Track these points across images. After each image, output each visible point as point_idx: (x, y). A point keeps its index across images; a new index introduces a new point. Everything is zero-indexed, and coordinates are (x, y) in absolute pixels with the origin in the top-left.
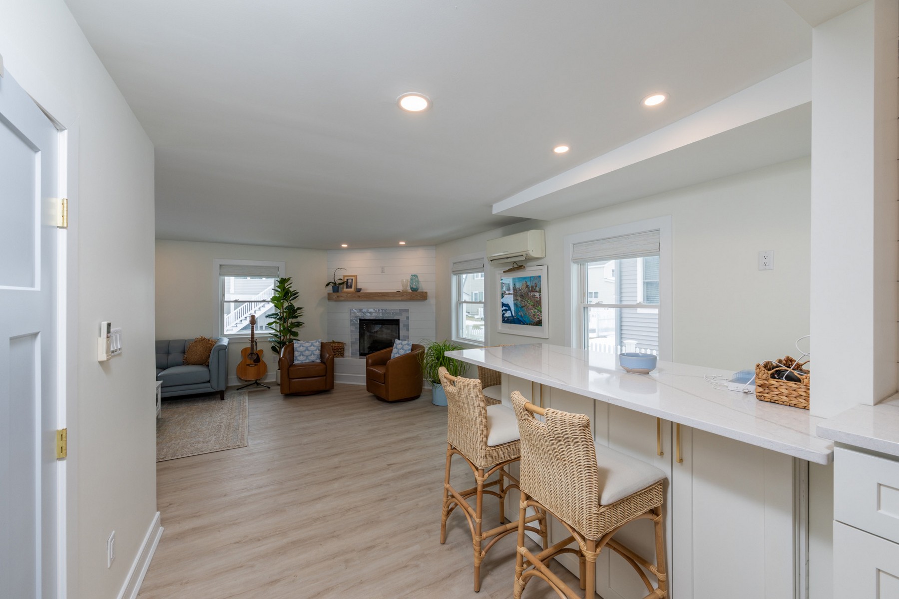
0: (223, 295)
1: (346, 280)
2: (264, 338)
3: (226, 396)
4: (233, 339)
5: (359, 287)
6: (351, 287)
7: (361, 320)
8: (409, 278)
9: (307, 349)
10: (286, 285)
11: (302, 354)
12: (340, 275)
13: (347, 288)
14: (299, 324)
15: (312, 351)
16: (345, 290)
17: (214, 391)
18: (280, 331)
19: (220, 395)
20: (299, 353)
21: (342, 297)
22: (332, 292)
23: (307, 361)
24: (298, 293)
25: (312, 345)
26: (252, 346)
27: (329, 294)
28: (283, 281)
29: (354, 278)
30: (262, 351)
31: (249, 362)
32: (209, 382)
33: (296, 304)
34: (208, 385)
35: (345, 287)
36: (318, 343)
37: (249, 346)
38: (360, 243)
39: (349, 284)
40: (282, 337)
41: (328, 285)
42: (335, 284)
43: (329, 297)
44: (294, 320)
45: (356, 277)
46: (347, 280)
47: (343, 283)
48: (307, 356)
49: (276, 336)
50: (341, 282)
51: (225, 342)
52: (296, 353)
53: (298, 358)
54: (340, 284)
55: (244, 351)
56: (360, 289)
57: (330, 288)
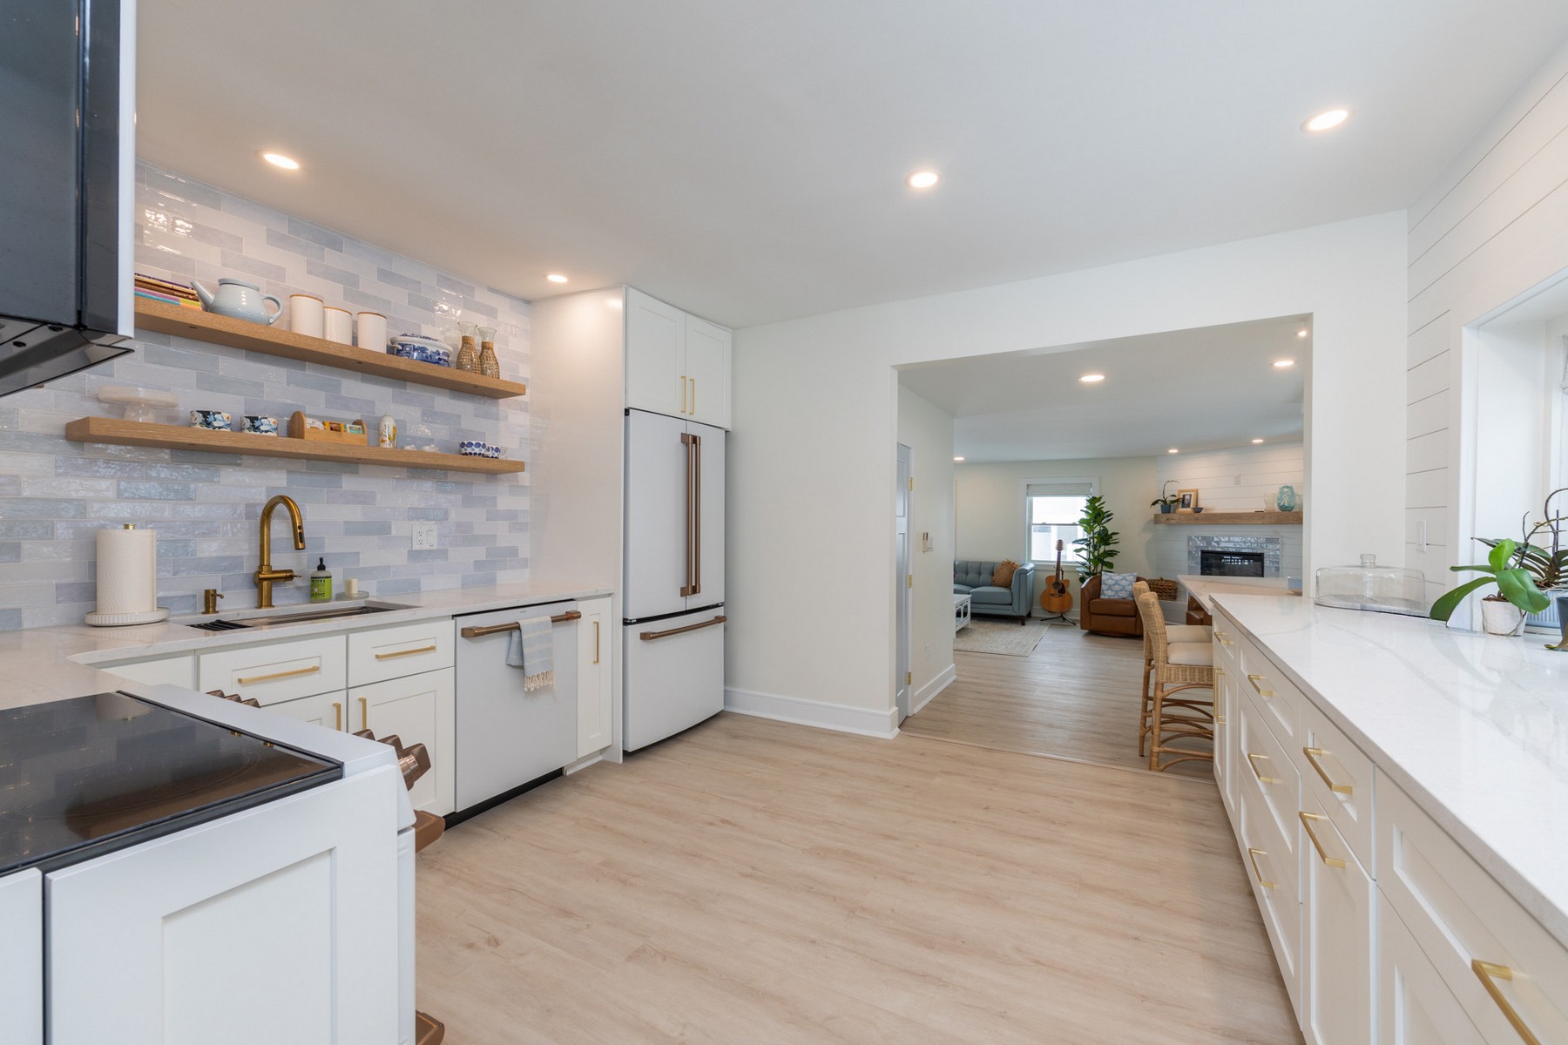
0: (1031, 517)
1: (1181, 497)
2: (1072, 568)
3: (1026, 623)
4: (1040, 567)
5: (1200, 505)
6: (1188, 506)
7: (1203, 552)
8: (1276, 490)
9: (1117, 583)
10: (1097, 505)
11: (1110, 588)
12: (1172, 491)
13: (1183, 507)
14: (1112, 553)
15: (1124, 586)
16: (1181, 510)
17: (1015, 614)
18: (1089, 560)
19: (1021, 620)
20: (1107, 587)
21: (1173, 519)
22: (1160, 512)
23: (1116, 597)
24: (1111, 514)
25: (1124, 578)
26: (1058, 575)
27: (1156, 515)
28: (1093, 501)
29: (1193, 493)
30: (1068, 581)
31: (1053, 591)
32: (1011, 604)
33: (1110, 527)
34: (1010, 607)
35: (1180, 506)
36: (1131, 577)
37: (1054, 574)
38: (1197, 447)
39: (1186, 502)
40: (1092, 568)
41: (1154, 504)
42: (1165, 502)
43: (1157, 520)
44: (1108, 548)
45: (1197, 492)
46: (1184, 496)
47: (1177, 501)
48: (1116, 592)
49: (1083, 564)
50: (1174, 499)
51: (1029, 566)
52: (1103, 586)
53: (1105, 592)
54: (1173, 502)
55: (1049, 578)
56: (1202, 509)
57: (1158, 506)
